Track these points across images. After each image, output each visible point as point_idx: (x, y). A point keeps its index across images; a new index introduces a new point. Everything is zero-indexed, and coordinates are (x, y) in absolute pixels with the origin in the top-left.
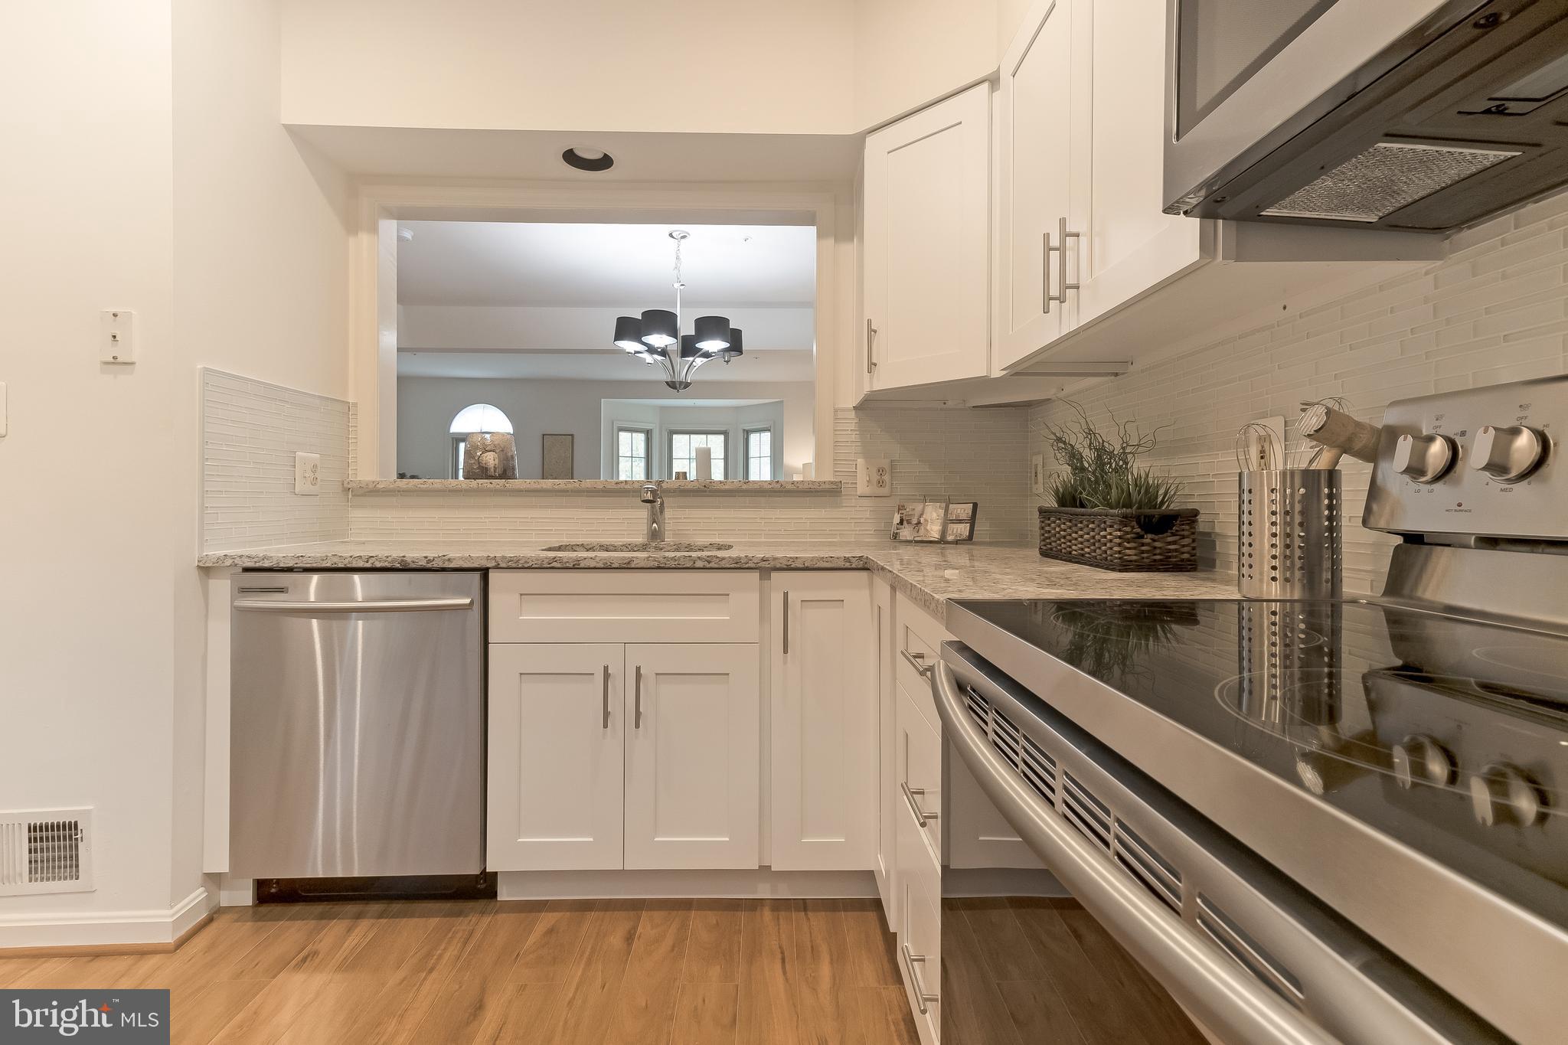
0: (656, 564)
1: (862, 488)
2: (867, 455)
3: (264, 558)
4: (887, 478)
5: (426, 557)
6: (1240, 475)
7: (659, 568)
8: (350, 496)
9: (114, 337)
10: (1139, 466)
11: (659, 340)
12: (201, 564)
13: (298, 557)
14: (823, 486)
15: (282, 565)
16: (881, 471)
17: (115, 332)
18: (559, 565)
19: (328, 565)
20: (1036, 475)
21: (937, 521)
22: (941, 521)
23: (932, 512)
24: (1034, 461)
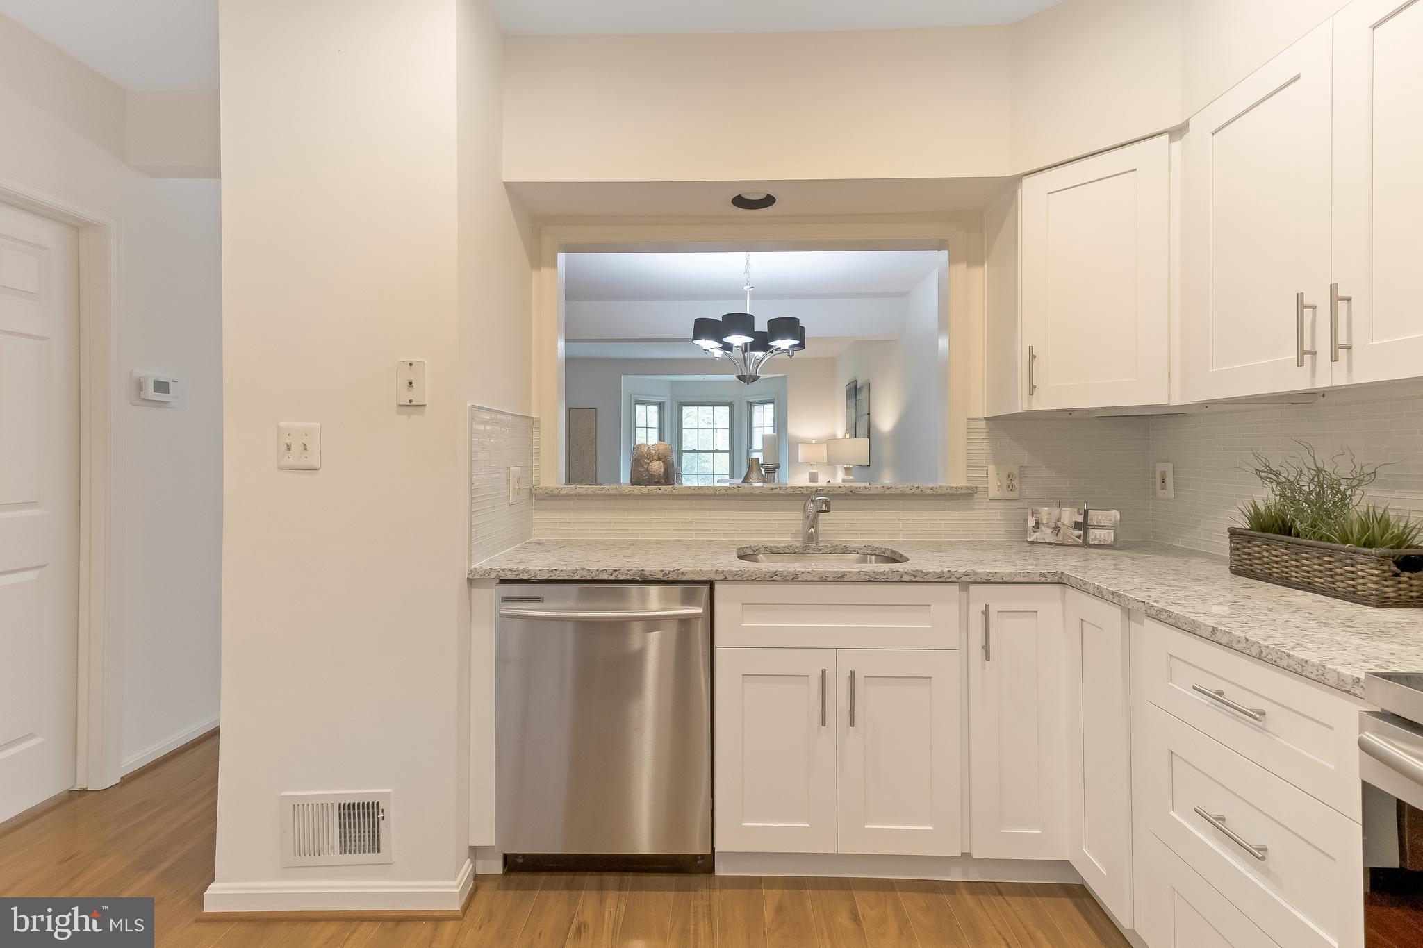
0: (867, 578)
1: (993, 492)
2: (997, 461)
3: (524, 571)
4: (1016, 482)
5: (662, 571)
7: (869, 581)
8: (534, 500)
9: (411, 383)
11: (738, 340)
12: (471, 577)
13: (552, 571)
14: (960, 491)
15: (539, 577)
16: (1010, 476)
17: (411, 379)
18: (780, 579)
19: (578, 578)
20: (1163, 481)
21: (1077, 525)
22: (1083, 526)
23: (1069, 516)
24: (1160, 467)
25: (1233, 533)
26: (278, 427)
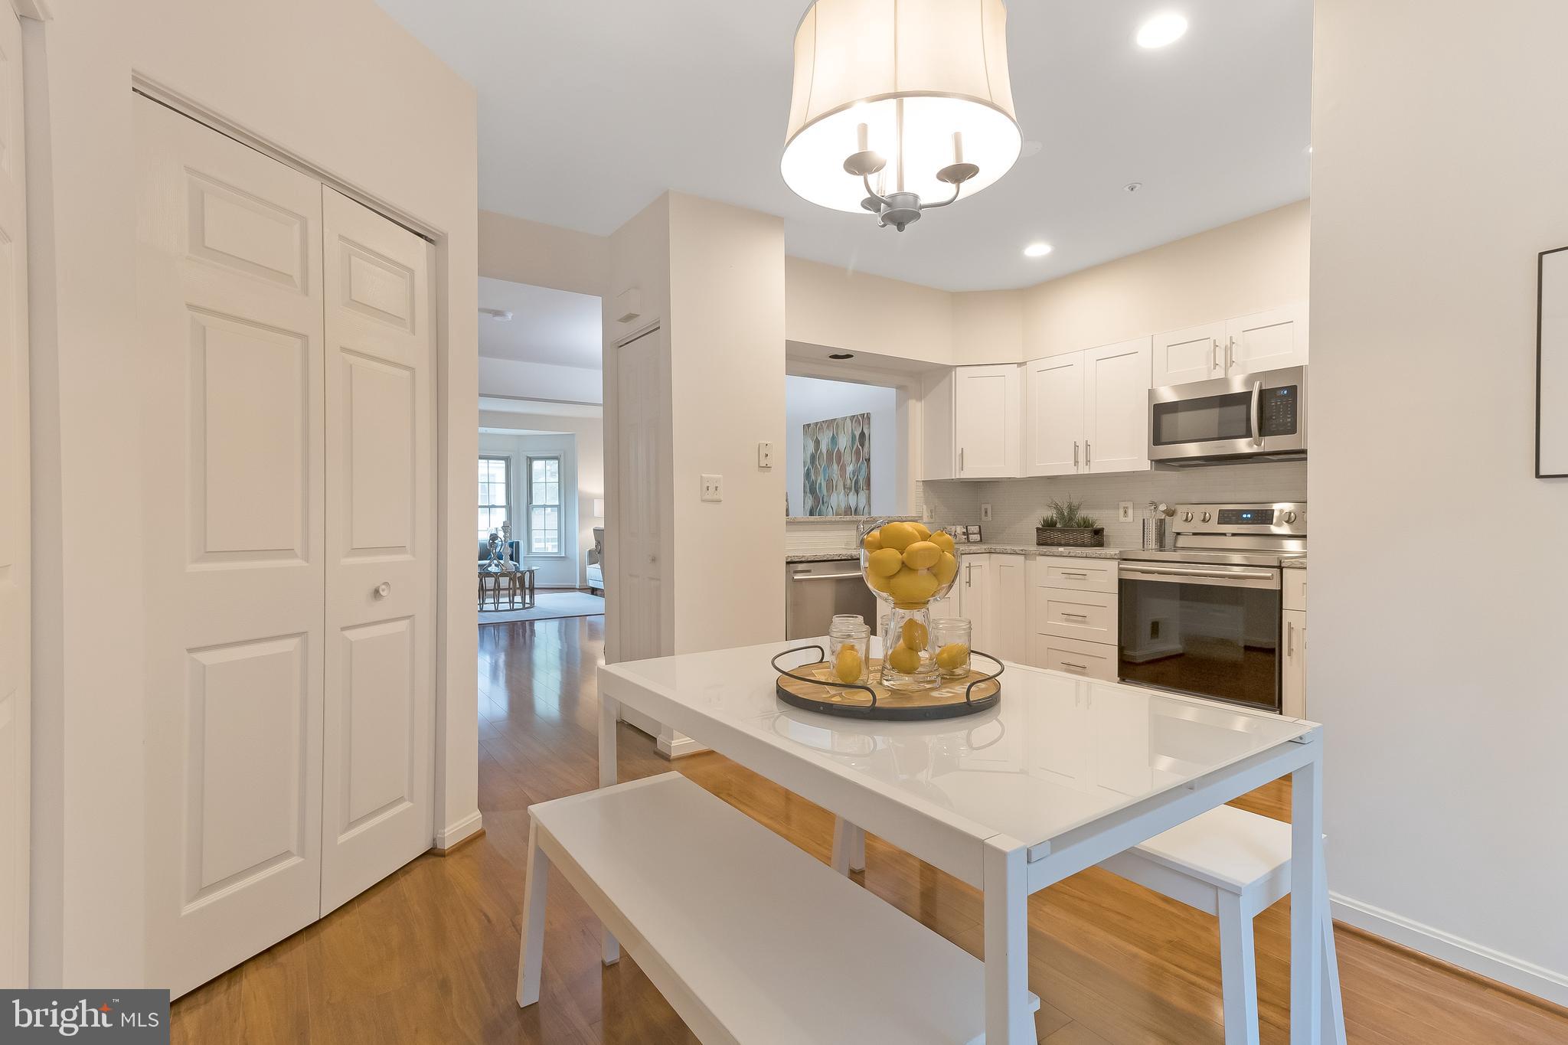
1: (925, 519)
3: (803, 556)
6: (1144, 520)
10: (1082, 514)
15: (809, 560)
17: (768, 453)
19: (828, 559)
20: (986, 512)
21: (964, 534)
22: (966, 534)
23: (960, 529)
24: (984, 507)
25: (1038, 529)
26: (701, 477)
